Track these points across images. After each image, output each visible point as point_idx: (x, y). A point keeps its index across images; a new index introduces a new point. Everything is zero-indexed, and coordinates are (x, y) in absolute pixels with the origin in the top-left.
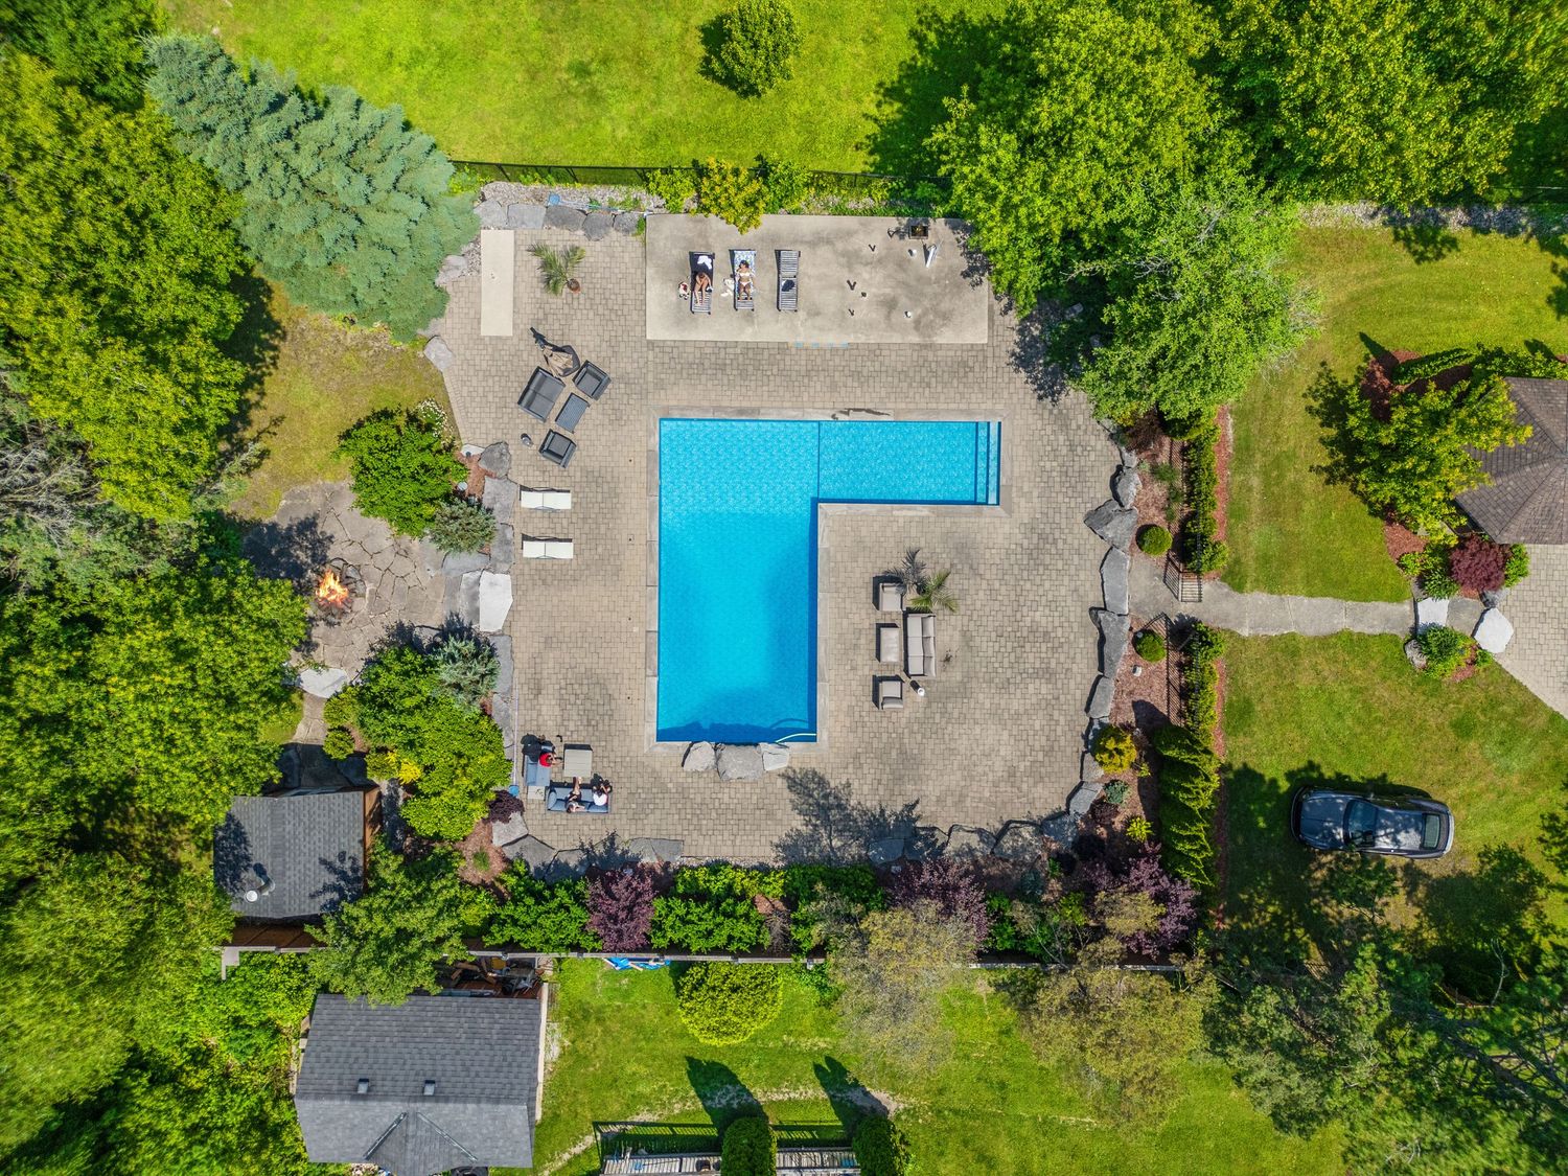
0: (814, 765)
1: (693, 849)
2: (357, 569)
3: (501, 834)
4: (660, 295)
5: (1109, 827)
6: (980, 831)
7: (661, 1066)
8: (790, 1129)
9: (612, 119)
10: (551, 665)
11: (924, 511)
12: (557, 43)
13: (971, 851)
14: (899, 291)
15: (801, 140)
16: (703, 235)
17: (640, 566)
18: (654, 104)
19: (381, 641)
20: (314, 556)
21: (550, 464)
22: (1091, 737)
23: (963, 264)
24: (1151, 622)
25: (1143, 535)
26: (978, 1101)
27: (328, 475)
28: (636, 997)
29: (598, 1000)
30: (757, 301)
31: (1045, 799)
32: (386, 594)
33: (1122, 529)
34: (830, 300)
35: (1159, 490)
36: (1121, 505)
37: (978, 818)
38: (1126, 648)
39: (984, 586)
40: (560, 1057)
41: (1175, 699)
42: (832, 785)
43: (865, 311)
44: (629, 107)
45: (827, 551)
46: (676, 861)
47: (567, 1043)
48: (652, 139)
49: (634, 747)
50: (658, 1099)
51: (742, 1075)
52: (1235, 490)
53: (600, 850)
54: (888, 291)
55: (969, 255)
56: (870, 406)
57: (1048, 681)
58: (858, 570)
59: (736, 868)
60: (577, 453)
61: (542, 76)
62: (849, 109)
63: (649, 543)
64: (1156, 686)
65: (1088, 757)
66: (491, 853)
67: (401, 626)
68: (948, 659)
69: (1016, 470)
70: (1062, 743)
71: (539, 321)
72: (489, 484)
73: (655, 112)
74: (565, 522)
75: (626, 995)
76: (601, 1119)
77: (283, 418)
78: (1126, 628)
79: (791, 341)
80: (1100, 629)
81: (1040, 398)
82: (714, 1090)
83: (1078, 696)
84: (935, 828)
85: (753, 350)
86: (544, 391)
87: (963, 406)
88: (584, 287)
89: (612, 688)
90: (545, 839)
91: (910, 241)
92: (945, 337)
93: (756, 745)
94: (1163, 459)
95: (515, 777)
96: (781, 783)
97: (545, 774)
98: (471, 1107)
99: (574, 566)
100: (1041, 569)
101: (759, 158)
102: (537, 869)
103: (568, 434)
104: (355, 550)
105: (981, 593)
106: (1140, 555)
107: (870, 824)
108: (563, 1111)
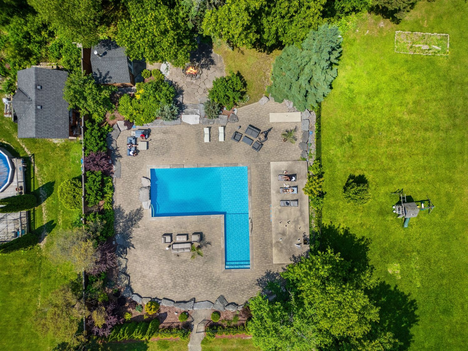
0: (145, 216)
1: (118, 181)
2: (200, 78)
3: (121, 123)
4: (283, 166)
5: (128, 307)
6: (126, 267)
7: (52, 174)
8: (34, 214)
9: (336, 149)
10: (173, 136)
11: (223, 246)
12: (357, 132)
13: (120, 265)
14: (288, 236)
15: (332, 205)
16: (302, 177)
17: (203, 162)
18: (341, 161)
19: (178, 85)
20: (203, 65)
21: (232, 134)
22: (156, 300)
23: (297, 255)
24: (191, 317)
25: (217, 313)
26: (44, 271)
27: (227, 68)
28: (73, 165)
29: (72, 154)
30: (283, 194)
31: (137, 287)
32: (192, 86)
33: (219, 307)
34: (284, 216)
35: (231, 317)
36: (226, 306)
37: (130, 267)
38: (183, 310)
39: (201, 266)
40: (54, 143)
41: (168, 325)
42: (139, 222)
43: (281, 226)
44: (339, 154)
45: (210, 218)
46: (114, 176)
47: (58, 145)
48: (330, 161)
49: (149, 162)
50: (42, 173)
51: (50, 198)
52: (232, 340)
53: (117, 153)
54: (288, 233)
55: (299, 257)
56: (253, 229)
57: (173, 286)
58: (204, 227)
59: (113, 194)
60: (236, 142)
61: (347, 128)
62: (341, 219)
63: (210, 165)
64: (172, 319)
65: (150, 299)
66: (115, 120)
67: (183, 91)
68: (178, 256)
69: (236, 274)
70: (154, 291)
71: (274, 130)
72: (226, 117)
73: (338, 162)
74: (215, 139)
75: (73, 162)
76: (35, 156)
77: (244, 54)
78: (189, 309)
79: (272, 205)
80: (188, 301)
81: (258, 280)
82: (45, 190)
83: (168, 295)
84: (127, 254)
85: (268, 193)
86: (254, 132)
87: (254, 257)
88: (285, 143)
89: (166, 155)
90: (120, 136)
91: (302, 239)
92: (275, 251)
93: (150, 199)
94: (240, 318)
95: (138, 127)
96: (139, 207)
97: (138, 136)
98: (34, 120)
99: (203, 142)
100: (207, 283)
101: (326, 193)
102: (110, 134)
103: (241, 140)
104: (205, 77)
105: (199, 265)
106: (211, 312)
107: (127, 234)
108: (37, 145)
